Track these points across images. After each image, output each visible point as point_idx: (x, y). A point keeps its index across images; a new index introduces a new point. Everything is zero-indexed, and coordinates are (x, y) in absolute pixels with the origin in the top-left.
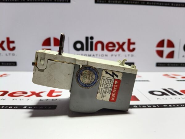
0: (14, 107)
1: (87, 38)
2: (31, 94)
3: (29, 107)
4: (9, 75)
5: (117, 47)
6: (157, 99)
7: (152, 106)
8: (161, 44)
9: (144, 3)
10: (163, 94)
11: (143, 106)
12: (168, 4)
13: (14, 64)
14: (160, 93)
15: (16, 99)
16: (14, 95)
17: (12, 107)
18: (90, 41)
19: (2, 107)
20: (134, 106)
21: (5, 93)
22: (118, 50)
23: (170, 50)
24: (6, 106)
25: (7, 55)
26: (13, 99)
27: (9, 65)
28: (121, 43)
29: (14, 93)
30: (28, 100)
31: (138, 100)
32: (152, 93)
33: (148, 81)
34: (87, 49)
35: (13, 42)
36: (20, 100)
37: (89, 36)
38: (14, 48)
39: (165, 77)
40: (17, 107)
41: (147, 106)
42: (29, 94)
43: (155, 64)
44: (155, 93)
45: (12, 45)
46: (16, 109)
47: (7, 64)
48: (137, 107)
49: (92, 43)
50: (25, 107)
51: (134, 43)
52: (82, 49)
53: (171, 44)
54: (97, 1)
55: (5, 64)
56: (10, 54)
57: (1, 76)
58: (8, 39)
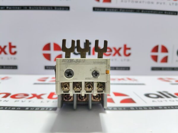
0: (16, 108)
3: (31, 109)
5: (114, 52)
7: (148, 108)
8: (156, 49)
9: (139, 11)
10: (159, 97)
11: (139, 108)
15: (19, 101)
16: (17, 97)
19: (6, 108)
20: (131, 108)
21: (7, 95)
22: (114, 55)
23: (164, 55)
24: (9, 107)
25: (8, 59)
26: (16, 101)
28: (117, 48)
29: (16, 95)
30: (30, 101)
31: (134, 102)
35: (14, 47)
36: (22, 101)
40: (20, 108)
41: (143, 108)
42: (31, 96)
44: (150, 95)
45: (13, 50)
46: (18, 110)
47: (9, 67)
48: (133, 109)
50: (27, 108)
51: (129, 49)
53: (165, 50)
54: (95, 9)
55: (7, 67)
56: (11, 58)
57: (3, 79)
58: (10, 44)
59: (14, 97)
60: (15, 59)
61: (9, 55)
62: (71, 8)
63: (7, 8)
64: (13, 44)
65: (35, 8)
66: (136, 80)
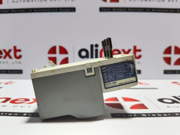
0: (13, 114)
1: (92, 46)
2: (33, 101)
3: (29, 115)
4: (15, 82)
6: (168, 107)
7: (162, 115)
9: (148, 10)
10: (174, 102)
11: (153, 115)
12: (174, 11)
13: (20, 72)
14: (171, 101)
15: (17, 106)
16: (16, 102)
17: (11, 114)
18: (94, 48)
19: (2, 114)
20: (143, 115)
21: (7, 99)
24: (6, 113)
25: (13, 63)
26: (14, 106)
27: (15, 73)
29: (17, 100)
30: (29, 107)
31: (146, 108)
32: (161, 100)
33: (156, 88)
34: (92, 57)
35: (20, 51)
36: (21, 107)
37: (94, 44)
38: (20, 57)
39: (174, 84)
40: (17, 114)
41: (157, 115)
42: (32, 101)
43: (162, 72)
44: (164, 100)
45: (18, 54)
46: (15, 116)
47: (14, 72)
48: (146, 115)
49: (97, 50)
50: (25, 114)
51: (140, 51)
52: (87, 56)
54: (102, 10)
55: (12, 72)
56: (16, 62)
57: (7, 83)
58: (15, 47)
59: (13, 102)
60: (20, 63)
61: (14, 59)
62: (77, 10)
63: (12, 11)
64: (18, 48)
65: (40, 10)
66: (147, 84)
